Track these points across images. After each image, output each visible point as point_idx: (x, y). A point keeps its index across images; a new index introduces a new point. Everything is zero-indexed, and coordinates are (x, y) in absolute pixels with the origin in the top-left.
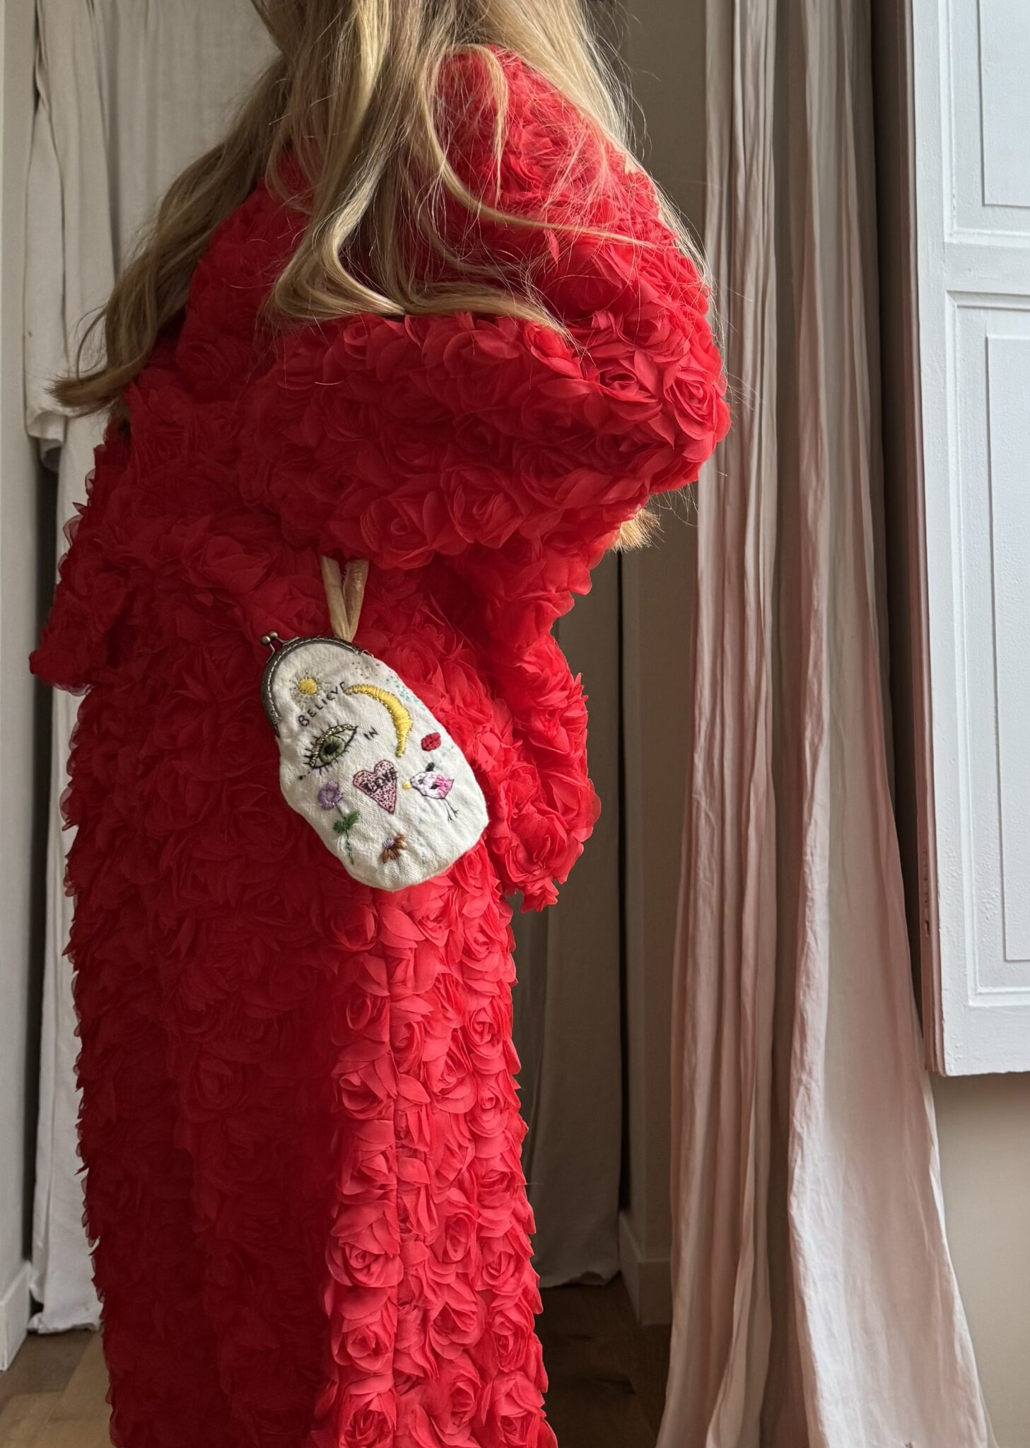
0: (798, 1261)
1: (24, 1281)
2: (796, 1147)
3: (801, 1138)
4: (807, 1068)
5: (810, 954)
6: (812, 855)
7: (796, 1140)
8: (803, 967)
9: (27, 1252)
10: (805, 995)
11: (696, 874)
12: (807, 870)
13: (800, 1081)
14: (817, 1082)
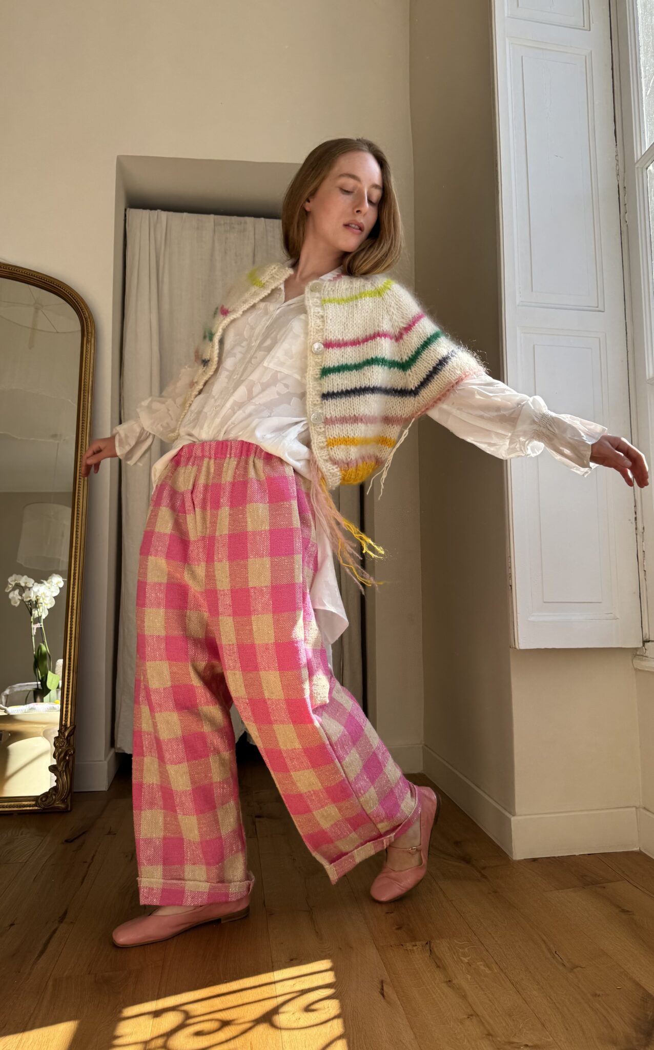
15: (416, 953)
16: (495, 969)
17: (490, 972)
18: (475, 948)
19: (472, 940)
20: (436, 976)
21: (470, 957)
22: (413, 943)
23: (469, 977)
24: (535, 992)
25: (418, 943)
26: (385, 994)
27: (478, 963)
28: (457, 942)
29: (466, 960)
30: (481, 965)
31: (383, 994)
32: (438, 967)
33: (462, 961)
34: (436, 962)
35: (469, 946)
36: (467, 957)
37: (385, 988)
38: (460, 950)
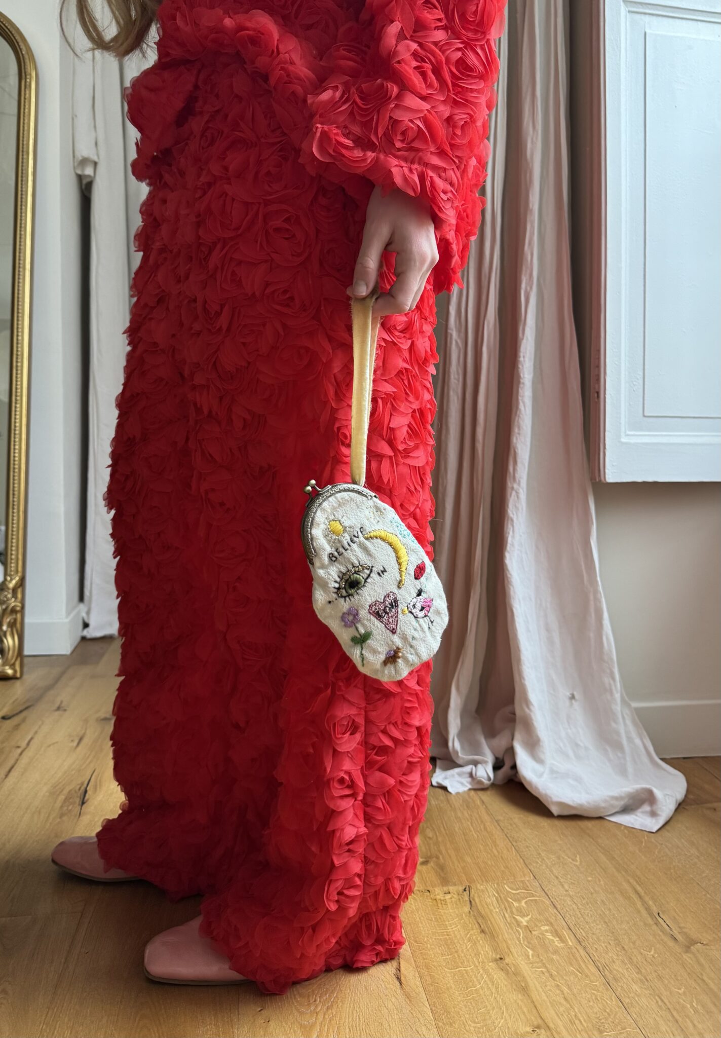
0: (509, 589)
1: (79, 613)
2: (510, 526)
3: (512, 520)
4: (517, 480)
5: (521, 416)
6: (524, 357)
7: (510, 522)
8: (516, 423)
9: (81, 598)
10: (517, 439)
11: (449, 376)
12: (520, 366)
13: (513, 488)
14: (523, 489)
15: (449, 906)
16: (569, 940)
17: (562, 944)
18: (536, 900)
19: (530, 888)
20: (480, 948)
21: (529, 917)
22: (445, 889)
23: (531, 952)
24: (635, 987)
25: (451, 888)
26: (402, 978)
27: (542, 928)
28: (510, 890)
29: (524, 921)
30: (547, 931)
31: (399, 979)
32: (483, 931)
33: (518, 924)
34: (478, 923)
35: (526, 898)
36: (524, 916)
37: (402, 969)
38: (516, 904)
